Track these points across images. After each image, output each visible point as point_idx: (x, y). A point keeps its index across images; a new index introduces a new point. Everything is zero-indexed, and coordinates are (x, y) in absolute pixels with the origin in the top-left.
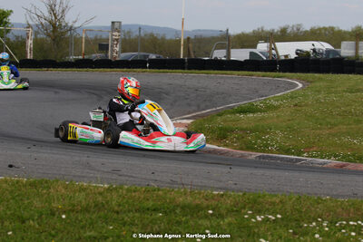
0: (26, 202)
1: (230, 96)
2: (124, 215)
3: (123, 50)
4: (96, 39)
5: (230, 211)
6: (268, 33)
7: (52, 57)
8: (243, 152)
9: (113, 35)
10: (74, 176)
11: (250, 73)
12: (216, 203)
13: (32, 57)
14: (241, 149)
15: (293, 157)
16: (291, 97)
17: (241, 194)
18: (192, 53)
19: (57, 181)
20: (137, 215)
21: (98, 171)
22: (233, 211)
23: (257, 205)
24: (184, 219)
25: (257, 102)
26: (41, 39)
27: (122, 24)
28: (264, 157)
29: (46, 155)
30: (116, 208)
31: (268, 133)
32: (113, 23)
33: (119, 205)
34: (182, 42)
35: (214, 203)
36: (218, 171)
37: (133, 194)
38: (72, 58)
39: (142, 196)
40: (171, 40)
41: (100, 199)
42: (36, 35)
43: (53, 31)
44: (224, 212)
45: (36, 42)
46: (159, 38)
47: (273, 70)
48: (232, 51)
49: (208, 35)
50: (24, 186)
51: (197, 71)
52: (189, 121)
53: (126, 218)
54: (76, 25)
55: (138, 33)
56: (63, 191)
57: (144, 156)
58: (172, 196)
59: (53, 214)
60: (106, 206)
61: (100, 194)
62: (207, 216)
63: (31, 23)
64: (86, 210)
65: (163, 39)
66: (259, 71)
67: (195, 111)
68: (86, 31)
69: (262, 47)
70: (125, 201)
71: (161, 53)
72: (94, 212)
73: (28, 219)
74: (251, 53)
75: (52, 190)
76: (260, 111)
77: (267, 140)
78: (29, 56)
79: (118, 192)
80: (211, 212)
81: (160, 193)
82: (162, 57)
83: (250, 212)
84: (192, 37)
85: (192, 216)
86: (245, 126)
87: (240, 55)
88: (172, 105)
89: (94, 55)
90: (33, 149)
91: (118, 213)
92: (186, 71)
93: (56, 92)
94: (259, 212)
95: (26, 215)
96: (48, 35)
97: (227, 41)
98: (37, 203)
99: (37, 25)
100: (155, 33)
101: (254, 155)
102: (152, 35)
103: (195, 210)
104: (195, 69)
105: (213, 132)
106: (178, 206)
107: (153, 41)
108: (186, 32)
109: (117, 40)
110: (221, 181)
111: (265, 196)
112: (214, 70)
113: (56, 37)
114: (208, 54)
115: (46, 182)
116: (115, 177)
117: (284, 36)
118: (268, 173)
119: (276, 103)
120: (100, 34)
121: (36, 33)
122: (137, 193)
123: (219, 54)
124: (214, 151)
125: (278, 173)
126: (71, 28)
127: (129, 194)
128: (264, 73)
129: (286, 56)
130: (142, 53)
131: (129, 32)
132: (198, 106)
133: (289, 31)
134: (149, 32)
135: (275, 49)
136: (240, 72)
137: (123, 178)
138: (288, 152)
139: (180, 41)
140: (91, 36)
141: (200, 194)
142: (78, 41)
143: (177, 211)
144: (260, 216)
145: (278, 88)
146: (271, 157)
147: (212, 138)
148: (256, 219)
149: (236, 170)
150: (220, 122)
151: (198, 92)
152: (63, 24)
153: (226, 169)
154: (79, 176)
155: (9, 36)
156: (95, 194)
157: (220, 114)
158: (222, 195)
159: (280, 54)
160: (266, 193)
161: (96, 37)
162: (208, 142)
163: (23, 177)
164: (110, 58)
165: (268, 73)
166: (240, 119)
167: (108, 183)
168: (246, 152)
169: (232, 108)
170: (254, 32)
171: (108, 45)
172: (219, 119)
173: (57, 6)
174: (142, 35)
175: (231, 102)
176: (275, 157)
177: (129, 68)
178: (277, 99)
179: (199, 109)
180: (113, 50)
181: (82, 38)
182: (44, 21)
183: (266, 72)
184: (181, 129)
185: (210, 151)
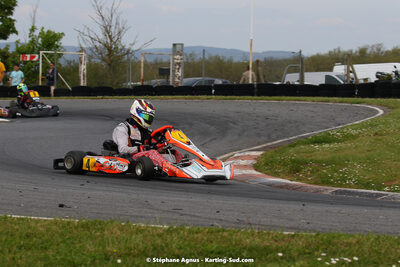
0: (78, 246)
1: (304, 124)
3: (186, 75)
4: (157, 64)
5: (301, 254)
6: (345, 54)
7: (108, 83)
8: (317, 187)
9: (174, 59)
10: (131, 216)
11: (326, 98)
12: (287, 244)
13: (85, 84)
14: (316, 183)
15: (372, 191)
16: (371, 125)
17: (314, 234)
18: (261, 77)
19: (112, 222)
21: (158, 210)
22: (305, 253)
23: (331, 246)
25: (334, 130)
26: (96, 64)
28: (341, 192)
29: (101, 193)
30: (177, 252)
31: (346, 165)
32: (174, 45)
33: (180, 248)
35: (284, 244)
36: (290, 208)
37: (196, 236)
38: (130, 84)
39: (205, 238)
40: (239, 63)
41: (159, 241)
42: (90, 60)
43: (109, 55)
44: (295, 254)
45: (89, 67)
46: (226, 60)
47: (351, 95)
48: (306, 75)
49: (280, 57)
50: (76, 228)
51: (268, 97)
52: (259, 153)
54: (134, 48)
55: (201, 56)
56: (119, 232)
57: (209, 192)
58: (238, 238)
59: (107, 259)
60: (166, 249)
61: (160, 236)
62: (276, 259)
63: (84, 46)
64: (144, 253)
65: (230, 62)
66: (336, 96)
67: (266, 142)
68: (145, 54)
69: (339, 70)
70: (186, 243)
71: (227, 77)
74: (327, 76)
75: (106, 232)
76: (338, 141)
77: (344, 173)
78: (83, 83)
79: (178, 234)
80: (280, 254)
81: (225, 234)
82: (229, 82)
83: (324, 254)
84: (262, 59)
85: (260, 259)
86: (320, 158)
87: (315, 79)
88: (240, 135)
89: (153, 81)
90: (87, 186)
91: (179, 256)
92: (255, 97)
94: (335, 255)
95: (77, 260)
96: (103, 60)
97: (301, 64)
98: (90, 247)
99: (91, 49)
100: (220, 55)
101: (329, 190)
102: (217, 58)
103: (263, 253)
104: (265, 95)
105: (285, 165)
106: (245, 248)
107: (218, 65)
108: (254, 54)
109: (179, 64)
110: (292, 220)
111: (340, 236)
112: (286, 95)
113: (111, 62)
114: (279, 78)
115: (100, 223)
116: (176, 216)
117: (363, 57)
118: (345, 209)
119: (354, 132)
120: (160, 57)
121: (90, 57)
122: (199, 235)
123: (292, 78)
124: (287, 186)
125: (357, 210)
126: (128, 52)
127: (191, 236)
128: (341, 99)
129: (365, 80)
130: (208, 78)
131: (191, 55)
132: (269, 136)
133: (368, 51)
134: (214, 54)
135: (353, 72)
136: (315, 98)
137: (185, 218)
138: (367, 186)
140: (151, 60)
141: (269, 234)
142: (136, 65)
143: (244, 254)
144: (334, 258)
145: (357, 115)
146: (349, 193)
147: (283, 172)
148: (330, 262)
149: (310, 207)
150: (292, 154)
151: (269, 121)
152: (120, 47)
153: (297, 206)
154: (137, 217)
155: (62, 61)
156: (153, 235)
157: (292, 145)
158: (293, 236)
159: (359, 77)
160: (341, 233)
161: (156, 61)
162: (279, 176)
163: (75, 218)
164: (171, 84)
165: (345, 99)
166: (315, 150)
167: (168, 224)
168: (321, 187)
169: (305, 137)
170: (330, 52)
171: (169, 70)
172: (291, 150)
173: (113, 28)
174: (207, 57)
175: (305, 132)
176: (353, 192)
177: (193, 95)
178: (355, 127)
179: (270, 139)
180: (175, 76)
181: (140, 62)
182: (98, 44)
183: (343, 97)
184: (250, 162)
185: (282, 186)
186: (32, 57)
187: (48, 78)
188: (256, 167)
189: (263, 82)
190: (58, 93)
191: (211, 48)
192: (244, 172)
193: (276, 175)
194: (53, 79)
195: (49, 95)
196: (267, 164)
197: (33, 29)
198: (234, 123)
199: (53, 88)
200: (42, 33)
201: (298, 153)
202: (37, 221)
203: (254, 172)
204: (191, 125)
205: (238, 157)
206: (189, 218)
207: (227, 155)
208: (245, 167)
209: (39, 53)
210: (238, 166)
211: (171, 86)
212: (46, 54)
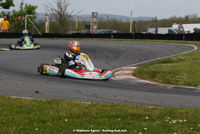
0: (45, 112)
1: (157, 54)
2: (99, 120)
3: (99, 28)
4: (84, 22)
5: (158, 118)
6: (178, 19)
7: (59, 32)
9: (93, 20)
10: (72, 98)
11: (169, 41)
12: (150, 113)
14: (164, 83)
15: (192, 87)
16: (191, 54)
17: (164, 108)
18: (136, 30)
19: (63, 100)
20: (107, 119)
21: (85, 95)
22: (160, 118)
23: (172, 114)
24: (132, 122)
25: (172, 57)
26: (54, 22)
28: (176, 88)
29: (56, 86)
30: (95, 116)
31: (178, 74)
32: (93, 13)
33: (97, 114)
34: (131, 24)
35: (149, 113)
36: (151, 95)
37: (105, 108)
38: (71, 32)
39: (109, 109)
40: (125, 22)
41: (86, 110)
42: (50, 20)
43: (60, 18)
44: (154, 118)
45: (50, 23)
46: (118, 21)
47: (181, 39)
48: (159, 29)
49: (145, 20)
50: (45, 103)
52: (135, 68)
53: (100, 121)
54: (73, 14)
55: (107, 19)
56: (66, 106)
57: (110, 87)
58: (126, 109)
59: (60, 119)
60: (89, 114)
61: (86, 108)
62: (145, 120)
63: (48, 13)
64: (79, 116)
65: (121, 22)
66: (174, 40)
67: (138, 62)
68: (78, 17)
69: (175, 27)
70: (100, 111)
71: (119, 30)
72: (83, 118)
73: (47, 122)
74: (169, 30)
75: (60, 106)
76: (174, 62)
77: (178, 78)
78: (47, 31)
79: (96, 107)
80: (147, 118)
81: (119, 107)
82: (120, 32)
83: (169, 118)
84: (136, 21)
85: (137, 120)
86: (166, 70)
87: (163, 31)
88: (125, 59)
89: (82, 31)
90: (49, 82)
91: (96, 118)
92: (134, 40)
93: (62, 52)
94: (174, 118)
95: (45, 119)
96: (57, 20)
97: (156, 23)
98: (51, 113)
99: (51, 14)
100: (116, 18)
101: (170, 87)
102: (114, 20)
103: (139, 117)
104: (138, 39)
105: (148, 74)
106: (129, 114)
107: (115, 23)
108: (133, 18)
109: (95, 22)
110: (153, 101)
111: (177, 109)
113: (61, 21)
114: (145, 30)
115: (57, 101)
116: (95, 98)
117: (187, 20)
118: (179, 96)
119: (183, 58)
120: (86, 19)
121: (51, 19)
122: (106, 108)
123: (152, 31)
124: (149, 84)
125: (183, 96)
126: (70, 16)
127: (102, 108)
129: (188, 32)
130: (109, 30)
132: (140, 59)
133: (190, 18)
134: (113, 18)
135: (182, 28)
136: (163, 41)
137: (98, 99)
138: (189, 85)
139: (130, 23)
140: (81, 20)
141: (141, 107)
142: (74, 23)
143: (129, 117)
144: (174, 120)
145: (184, 49)
146: (180, 88)
147: (147, 77)
148: (172, 122)
149: (161, 95)
150: (152, 68)
151: (140, 52)
152: (65, 14)
153: (156, 94)
154: (75, 98)
155: (36, 20)
156: (83, 107)
157: (152, 64)
158: (153, 109)
159: (185, 31)
160: (178, 107)
161: (83, 21)
163: (44, 98)
164: (91, 32)
165: (178, 41)
166: (163, 67)
167: (90, 102)
168: (166, 85)
169: (158, 60)
170: (171, 18)
171: (90, 25)
172: (151, 66)
173: (62, 4)
174: (109, 19)
175: (158, 57)
176: (182, 88)
177: (102, 38)
178: (183, 55)
179: (140, 61)
180: (93, 28)
181: (76, 21)
182: (55, 12)
183: (177, 40)
184: (131, 72)
185: (146, 84)
186: (21, 18)
188: (134, 75)
189: (137, 32)
190: (34, 36)
191: (111, 15)
192: (128, 77)
193: (144, 79)
196: (139, 73)
197: (22, 4)
198: (122, 52)
201: (154, 68)
202: (25, 100)
203: (133, 77)
204: (101, 53)
205: (124, 70)
206: (101, 99)
207: (119, 69)
208: (128, 74)
209: (25, 16)
210: (125, 74)
211: (91, 34)
212: (29, 17)
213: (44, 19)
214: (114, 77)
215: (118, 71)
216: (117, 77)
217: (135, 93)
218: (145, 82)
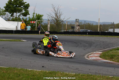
1: (114, 44)
4: (71, 25)
7: (56, 31)
9: (76, 24)
10: (64, 70)
14: (118, 62)
17: (118, 77)
18: (102, 30)
19: (58, 72)
21: (72, 69)
26: (53, 25)
27: (79, 20)
29: (54, 63)
32: (76, 19)
36: (111, 69)
37: (83, 77)
38: (63, 31)
39: (86, 77)
40: (95, 25)
43: (57, 22)
45: (51, 25)
46: (91, 24)
48: (115, 29)
49: (107, 24)
50: (48, 73)
51: (104, 36)
52: (101, 53)
54: (64, 20)
55: (84, 23)
56: (60, 75)
57: (86, 64)
63: (49, 19)
65: (92, 25)
68: (67, 22)
71: (92, 29)
75: (57, 75)
78: (49, 30)
79: (78, 76)
82: (92, 31)
84: (102, 24)
88: (95, 47)
89: (70, 30)
90: (50, 61)
92: (100, 36)
97: (114, 26)
99: (51, 20)
102: (89, 23)
104: (103, 35)
105: (109, 56)
107: (89, 26)
108: (100, 23)
110: (112, 73)
112: (109, 35)
113: (57, 24)
114: (107, 30)
115: (55, 72)
116: (77, 71)
120: (71, 23)
121: (51, 22)
123: (111, 30)
124: (109, 63)
126: (62, 21)
130: (86, 30)
131: (80, 22)
132: (104, 48)
139: (98, 26)
140: (69, 24)
147: (108, 58)
150: (111, 53)
151: (104, 43)
152: (60, 20)
155: (42, 23)
156: (70, 76)
157: (111, 50)
162: (107, 60)
163: (47, 70)
164: (75, 31)
166: (118, 52)
169: (115, 48)
171: (74, 27)
172: (111, 52)
173: (58, 14)
174: (86, 23)
180: (76, 29)
181: (66, 24)
182: (53, 19)
184: (98, 55)
185: (108, 63)
186: (34, 22)
187: (38, 28)
188: (100, 57)
189: (102, 31)
190: (41, 33)
191: (87, 21)
192: (96, 58)
193: (106, 59)
194: (40, 29)
195: (39, 34)
196: (103, 56)
197: (34, 13)
199: (40, 31)
200: (36, 15)
202: (36, 71)
203: (99, 58)
204: (81, 44)
205: (95, 54)
206: (81, 71)
208: (97, 56)
209: (36, 21)
210: (95, 56)
211: (75, 32)
212: (38, 21)
213: (47, 23)
214: (88, 58)
215: (91, 54)
216: (90, 58)
217: (101, 68)
218: (107, 61)
